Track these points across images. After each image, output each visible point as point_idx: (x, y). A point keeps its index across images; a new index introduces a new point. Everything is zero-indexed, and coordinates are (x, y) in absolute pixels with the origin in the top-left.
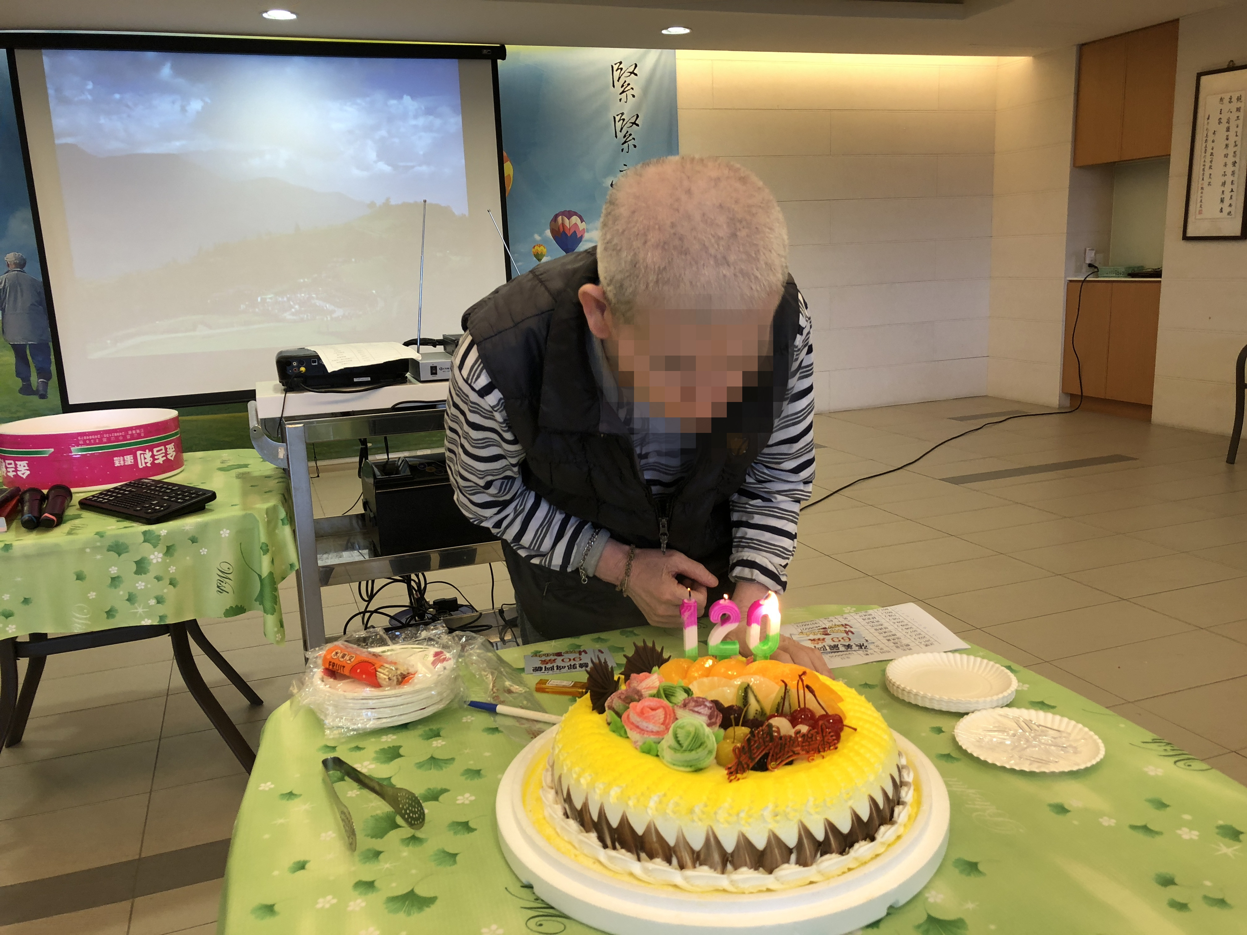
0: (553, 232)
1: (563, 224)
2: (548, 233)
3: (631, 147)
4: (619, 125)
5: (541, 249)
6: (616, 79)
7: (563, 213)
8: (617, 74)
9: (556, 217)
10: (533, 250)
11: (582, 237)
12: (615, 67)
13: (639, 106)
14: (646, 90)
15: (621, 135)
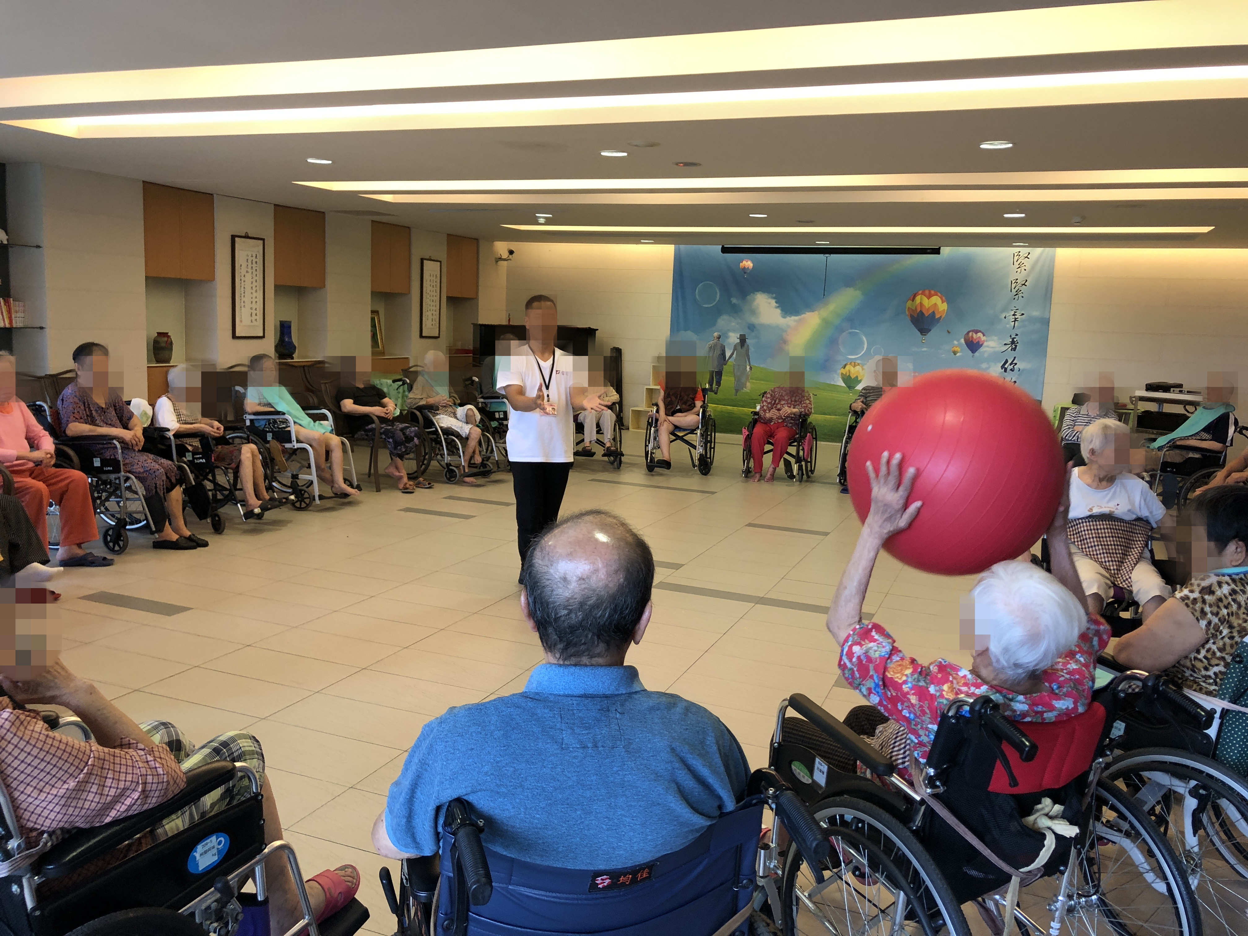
0: (965, 340)
1: (972, 337)
2: (963, 341)
3: (1020, 297)
4: (1014, 285)
5: (958, 349)
6: (1015, 260)
7: (973, 331)
8: (1016, 258)
9: (969, 332)
10: (953, 349)
11: (982, 345)
12: (1016, 254)
13: (1028, 275)
14: (1033, 267)
15: (1014, 291)
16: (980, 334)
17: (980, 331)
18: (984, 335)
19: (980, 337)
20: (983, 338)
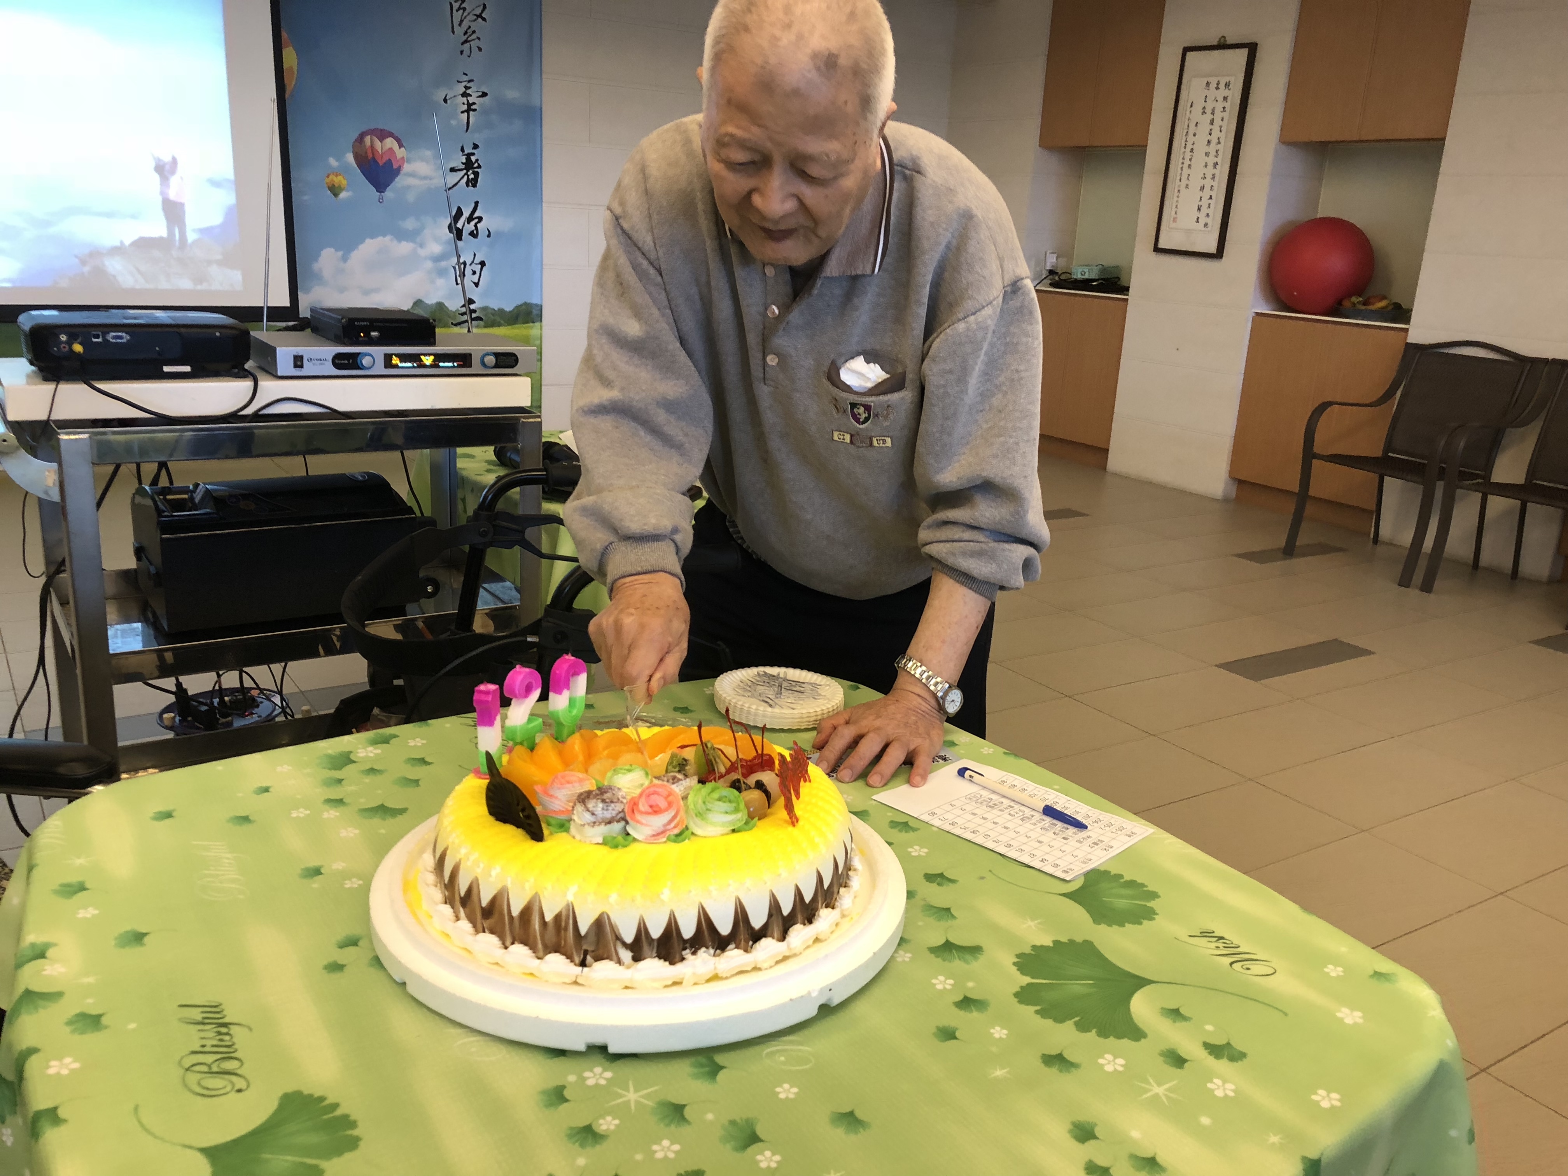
0: (357, 157)
1: (372, 146)
5: (339, 180)
7: (373, 132)
9: (363, 136)
10: (327, 180)
11: (399, 169)
15: (460, 31)
16: (390, 142)
17: (391, 135)
18: (401, 145)
19: (391, 149)
20: (400, 153)
